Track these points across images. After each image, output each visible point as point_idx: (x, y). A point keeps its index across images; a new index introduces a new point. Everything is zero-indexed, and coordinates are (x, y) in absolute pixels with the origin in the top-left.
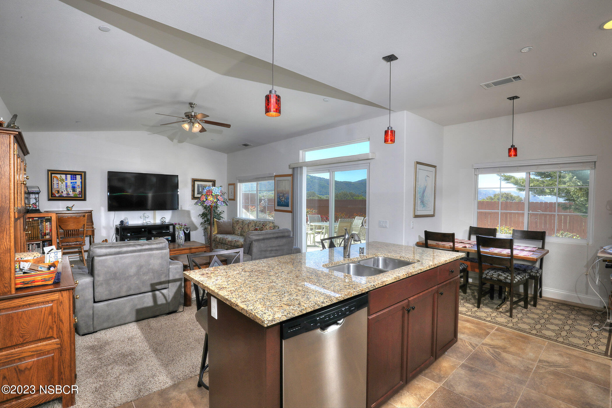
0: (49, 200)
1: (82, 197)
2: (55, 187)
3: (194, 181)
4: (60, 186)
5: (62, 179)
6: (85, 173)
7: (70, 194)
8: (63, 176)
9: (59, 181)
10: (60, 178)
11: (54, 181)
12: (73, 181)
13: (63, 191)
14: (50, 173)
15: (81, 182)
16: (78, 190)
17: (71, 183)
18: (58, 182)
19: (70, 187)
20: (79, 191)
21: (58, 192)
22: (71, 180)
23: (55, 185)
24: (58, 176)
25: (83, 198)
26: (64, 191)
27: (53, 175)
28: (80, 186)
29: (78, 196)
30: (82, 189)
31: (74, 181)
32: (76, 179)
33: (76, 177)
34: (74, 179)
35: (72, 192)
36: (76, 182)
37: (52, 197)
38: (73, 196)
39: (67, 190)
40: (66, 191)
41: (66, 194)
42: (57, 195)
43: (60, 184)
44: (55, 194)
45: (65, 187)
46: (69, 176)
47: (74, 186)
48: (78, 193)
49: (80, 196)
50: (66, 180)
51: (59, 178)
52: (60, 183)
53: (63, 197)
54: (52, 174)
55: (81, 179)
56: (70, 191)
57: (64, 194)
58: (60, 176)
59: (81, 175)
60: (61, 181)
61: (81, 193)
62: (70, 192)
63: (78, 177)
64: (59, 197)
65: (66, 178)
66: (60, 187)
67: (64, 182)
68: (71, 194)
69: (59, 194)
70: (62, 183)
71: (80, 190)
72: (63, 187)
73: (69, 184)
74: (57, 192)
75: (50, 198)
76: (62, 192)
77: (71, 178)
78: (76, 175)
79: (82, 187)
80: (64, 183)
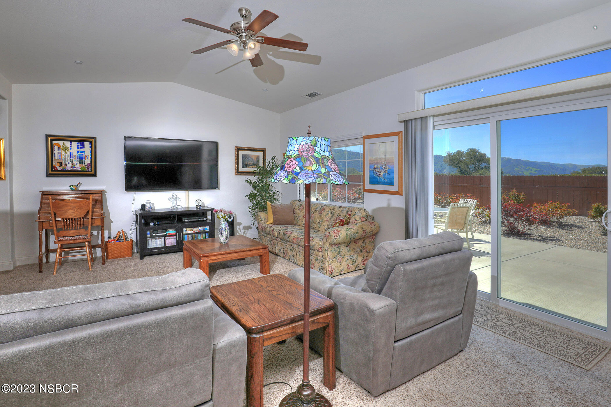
0: (49, 175)
1: (91, 171)
2: (56, 158)
3: (238, 149)
4: (63, 156)
5: (66, 147)
6: (95, 138)
7: (76, 167)
8: (67, 144)
9: (62, 150)
10: (63, 146)
11: (55, 150)
12: (79, 150)
13: (67, 163)
14: (49, 139)
15: (91, 152)
16: (87, 162)
17: (78, 152)
18: (60, 151)
19: (77, 157)
20: (88, 164)
21: (61, 164)
22: (78, 148)
23: (56, 154)
24: (61, 143)
25: (93, 173)
26: (69, 163)
27: (54, 142)
28: (90, 156)
29: (87, 170)
30: (91, 161)
31: (82, 150)
32: (84, 148)
33: (84, 145)
34: (81, 148)
35: (78, 164)
36: (84, 151)
37: (52, 170)
38: (80, 170)
39: (72, 162)
40: (70, 162)
41: (71, 167)
42: (59, 169)
43: (63, 154)
44: (57, 167)
45: (69, 158)
46: (74, 144)
47: (81, 156)
48: (87, 166)
49: (90, 170)
50: (71, 149)
51: (61, 146)
52: (63, 152)
53: (67, 171)
54: (52, 140)
55: (91, 147)
56: (77, 164)
57: (69, 167)
58: (64, 143)
59: (91, 142)
60: (64, 150)
61: (90, 165)
62: (75, 164)
63: (87, 145)
64: (62, 170)
65: (71, 146)
66: (63, 158)
67: (68, 151)
68: (78, 167)
69: (62, 167)
70: (66, 153)
71: (89, 162)
72: (66, 158)
73: (75, 154)
74: (59, 164)
75: (50, 172)
76: (66, 165)
77: (78, 146)
78: (83, 142)
79: (91, 158)
80: (68, 153)
